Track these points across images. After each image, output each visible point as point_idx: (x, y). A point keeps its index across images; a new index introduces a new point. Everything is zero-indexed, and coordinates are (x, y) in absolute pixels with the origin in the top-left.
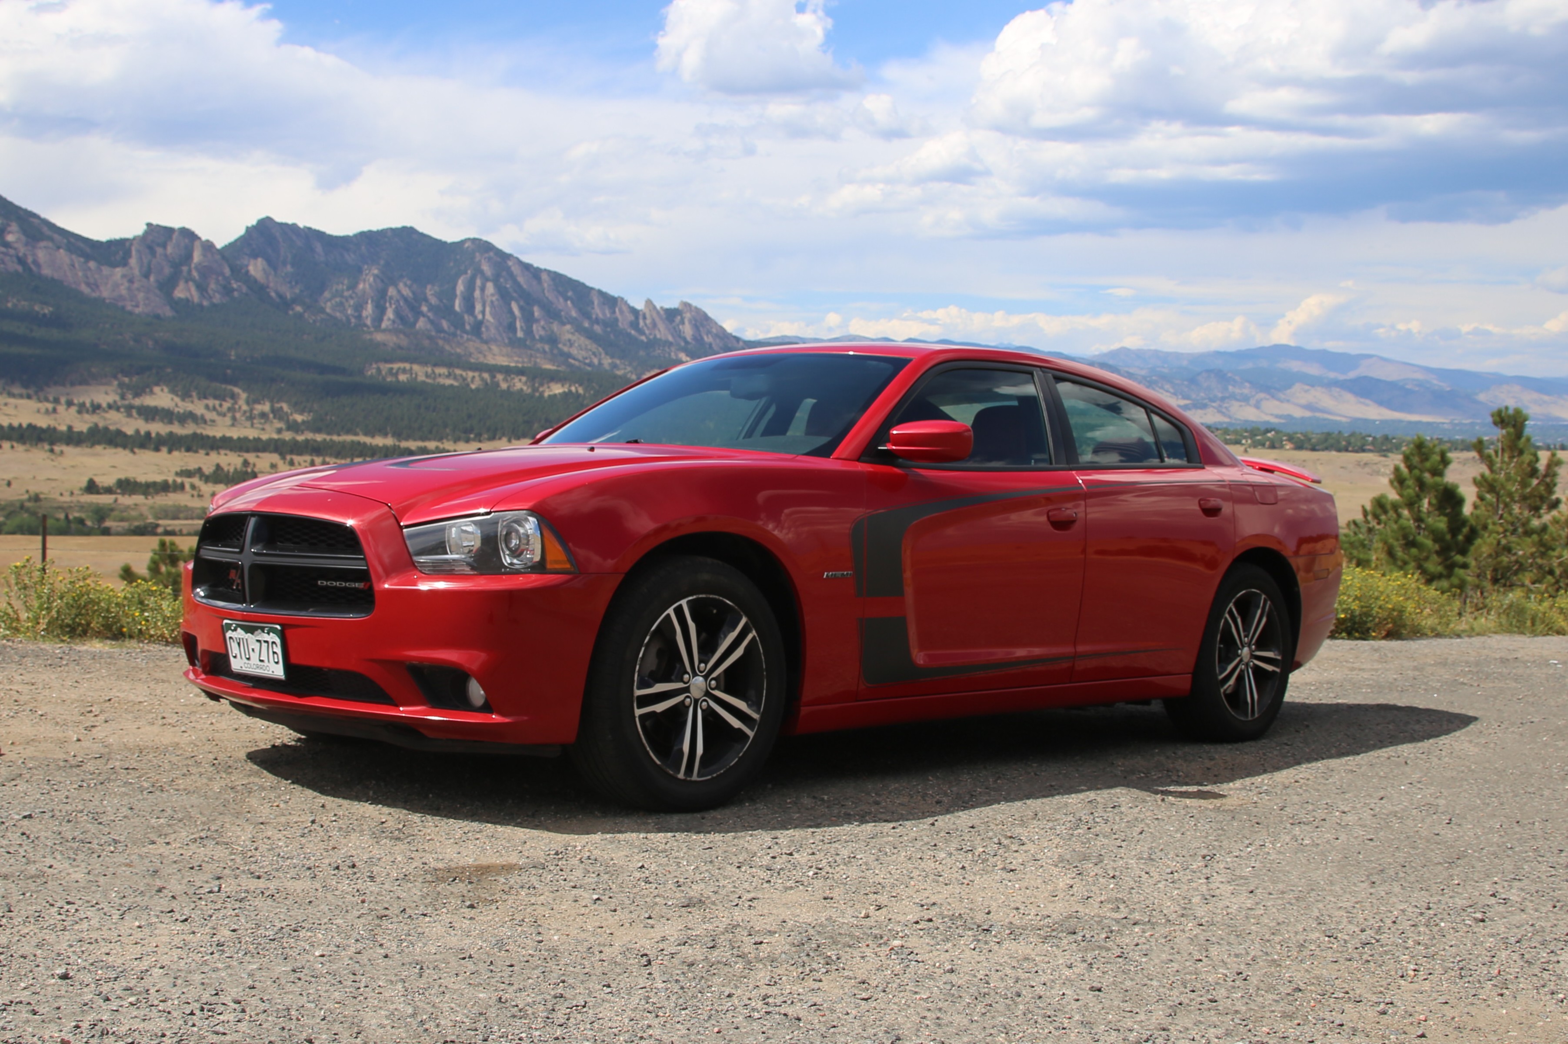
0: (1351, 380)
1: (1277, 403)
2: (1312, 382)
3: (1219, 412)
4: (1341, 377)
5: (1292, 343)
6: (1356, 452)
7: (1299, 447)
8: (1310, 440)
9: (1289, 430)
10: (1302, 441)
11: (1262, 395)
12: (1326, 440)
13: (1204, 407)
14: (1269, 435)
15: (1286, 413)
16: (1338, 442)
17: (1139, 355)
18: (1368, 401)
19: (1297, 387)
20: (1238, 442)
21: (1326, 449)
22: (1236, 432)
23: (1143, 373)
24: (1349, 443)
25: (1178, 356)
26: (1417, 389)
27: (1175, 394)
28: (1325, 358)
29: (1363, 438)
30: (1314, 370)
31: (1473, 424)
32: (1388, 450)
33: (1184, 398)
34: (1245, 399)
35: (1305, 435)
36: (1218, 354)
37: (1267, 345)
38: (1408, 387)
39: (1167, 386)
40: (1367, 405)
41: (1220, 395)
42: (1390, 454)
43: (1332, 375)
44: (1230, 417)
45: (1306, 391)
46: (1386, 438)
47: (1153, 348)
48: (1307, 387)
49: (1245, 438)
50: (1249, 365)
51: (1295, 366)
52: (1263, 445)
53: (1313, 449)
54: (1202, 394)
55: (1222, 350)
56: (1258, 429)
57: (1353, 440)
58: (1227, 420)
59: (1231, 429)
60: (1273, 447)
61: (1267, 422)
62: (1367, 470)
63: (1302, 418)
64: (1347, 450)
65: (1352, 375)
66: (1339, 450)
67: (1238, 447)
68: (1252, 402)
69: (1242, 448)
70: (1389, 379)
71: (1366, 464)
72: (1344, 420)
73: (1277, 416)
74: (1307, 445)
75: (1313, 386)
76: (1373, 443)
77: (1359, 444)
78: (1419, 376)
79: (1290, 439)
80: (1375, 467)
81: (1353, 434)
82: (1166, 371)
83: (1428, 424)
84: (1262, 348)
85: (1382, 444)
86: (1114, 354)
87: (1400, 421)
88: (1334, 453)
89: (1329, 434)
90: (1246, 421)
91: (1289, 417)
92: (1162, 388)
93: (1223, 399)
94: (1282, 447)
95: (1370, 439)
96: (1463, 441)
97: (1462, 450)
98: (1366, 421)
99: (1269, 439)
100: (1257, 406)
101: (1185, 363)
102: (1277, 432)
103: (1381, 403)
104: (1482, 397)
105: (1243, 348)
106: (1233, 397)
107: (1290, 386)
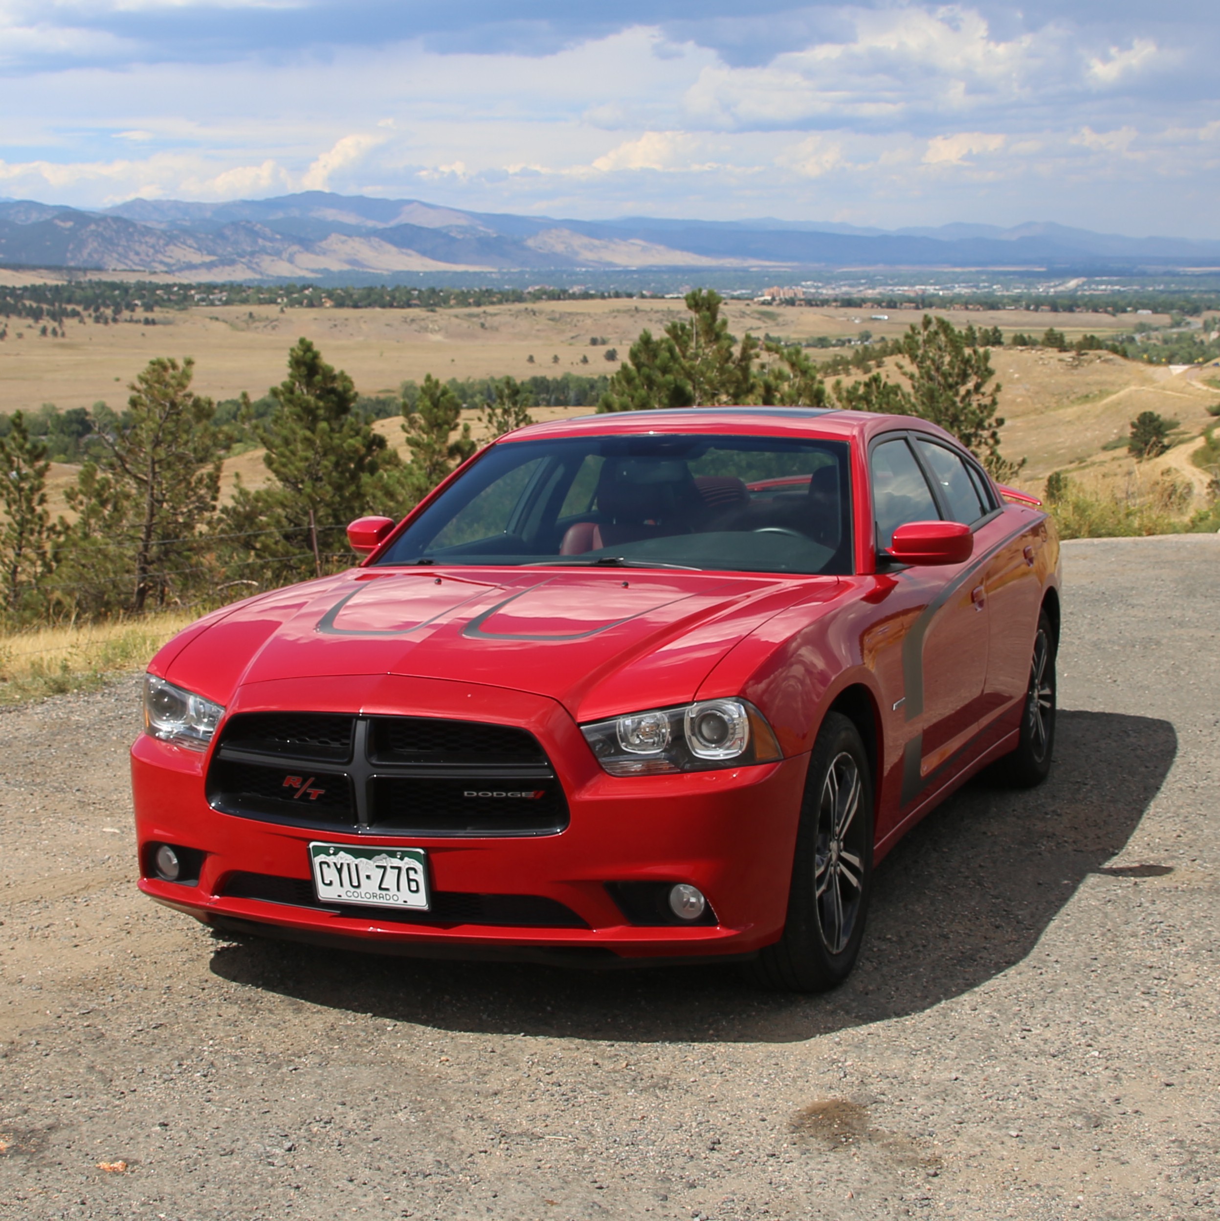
0: (391, 229)
1: (312, 256)
2: (350, 232)
3: (249, 268)
4: (381, 226)
5: (327, 190)
6: (402, 307)
7: (340, 303)
8: (351, 296)
9: (328, 286)
10: (342, 297)
11: (295, 248)
12: (369, 296)
13: (232, 263)
14: (307, 292)
15: (322, 267)
16: (382, 297)
17: (157, 206)
18: (410, 251)
19: (334, 237)
20: (273, 301)
21: (369, 305)
22: (270, 290)
23: (163, 226)
24: (393, 298)
25: (200, 207)
26: (460, 237)
27: (199, 250)
28: (361, 205)
29: (409, 292)
30: (350, 219)
31: (522, 273)
32: (435, 305)
33: (211, 253)
34: (278, 253)
35: (345, 291)
36: (245, 203)
37: (298, 192)
38: (453, 234)
39: (190, 242)
40: (409, 255)
41: (249, 249)
42: (437, 309)
43: (370, 224)
44: (261, 274)
45: (343, 242)
46: (433, 292)
47: (173, 198)
48: (344, 238)
49: (281, 296)
50: (280, 215)
51: (331, 214)
52: (301, 303)
53: (356, 306)
54: (229, 249)
55: (249, 199)
56: (294, 286)
57: (397, 295)
58: (258, 277)
59: (265, 287)
60: (311, 305)
61: (303, 278)
62: (414, 326)
63: (341, 272)
64: (391, 306)
65: (393, 223)
66: (383, 306)
67: (273, 306)
68: (285, 255)
69: (278, 308)
70: (431, 227)
71: (413, 320)
72: (385, 273)
73: (313, 271)
74: (348, 302)
75: (350, 236)
76: (419, 297)
77: (404, 299)
78: (463, 222)
79: (330, 295)
80: (422, 323)
81: (397, 288)
82: (188, 224)
83: (475, 273)
84: (293, 196)
85: (429, 298)
86: (128, 206)
87: (445, 272)
88: (378, 310)
89: (371, 289)
90: (279, 278)
91: (326, 271)
92: (184, 243)
93: (253, 254)
94: (321, 305)
95: (416, 293)
96: (514, 292)
97: (514, 301)
98: (409, 273)
99: (307, 297)
100: (291, 260)
101: (208, 215)
102: (315, 288)
103: (424, 253)
104: (530, 243)
105: (272, 196)
106: (264, 251)
107: (325, 237)
